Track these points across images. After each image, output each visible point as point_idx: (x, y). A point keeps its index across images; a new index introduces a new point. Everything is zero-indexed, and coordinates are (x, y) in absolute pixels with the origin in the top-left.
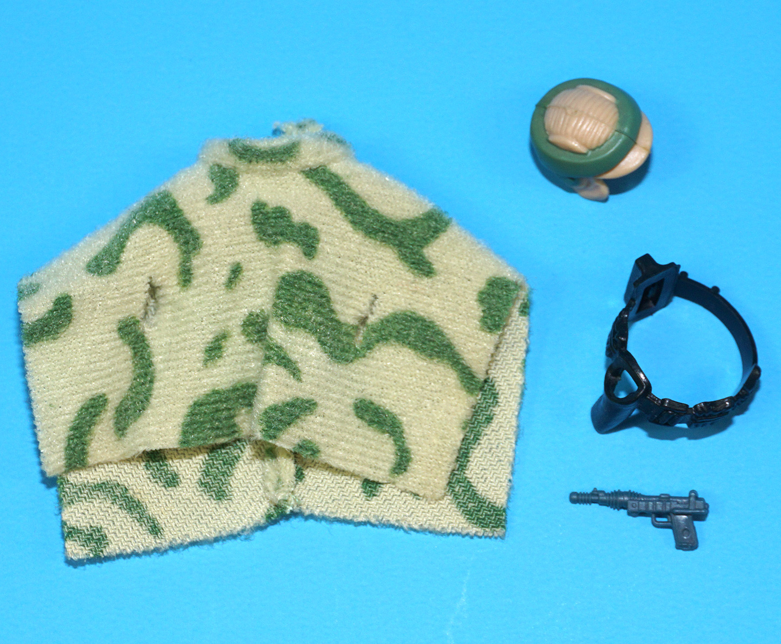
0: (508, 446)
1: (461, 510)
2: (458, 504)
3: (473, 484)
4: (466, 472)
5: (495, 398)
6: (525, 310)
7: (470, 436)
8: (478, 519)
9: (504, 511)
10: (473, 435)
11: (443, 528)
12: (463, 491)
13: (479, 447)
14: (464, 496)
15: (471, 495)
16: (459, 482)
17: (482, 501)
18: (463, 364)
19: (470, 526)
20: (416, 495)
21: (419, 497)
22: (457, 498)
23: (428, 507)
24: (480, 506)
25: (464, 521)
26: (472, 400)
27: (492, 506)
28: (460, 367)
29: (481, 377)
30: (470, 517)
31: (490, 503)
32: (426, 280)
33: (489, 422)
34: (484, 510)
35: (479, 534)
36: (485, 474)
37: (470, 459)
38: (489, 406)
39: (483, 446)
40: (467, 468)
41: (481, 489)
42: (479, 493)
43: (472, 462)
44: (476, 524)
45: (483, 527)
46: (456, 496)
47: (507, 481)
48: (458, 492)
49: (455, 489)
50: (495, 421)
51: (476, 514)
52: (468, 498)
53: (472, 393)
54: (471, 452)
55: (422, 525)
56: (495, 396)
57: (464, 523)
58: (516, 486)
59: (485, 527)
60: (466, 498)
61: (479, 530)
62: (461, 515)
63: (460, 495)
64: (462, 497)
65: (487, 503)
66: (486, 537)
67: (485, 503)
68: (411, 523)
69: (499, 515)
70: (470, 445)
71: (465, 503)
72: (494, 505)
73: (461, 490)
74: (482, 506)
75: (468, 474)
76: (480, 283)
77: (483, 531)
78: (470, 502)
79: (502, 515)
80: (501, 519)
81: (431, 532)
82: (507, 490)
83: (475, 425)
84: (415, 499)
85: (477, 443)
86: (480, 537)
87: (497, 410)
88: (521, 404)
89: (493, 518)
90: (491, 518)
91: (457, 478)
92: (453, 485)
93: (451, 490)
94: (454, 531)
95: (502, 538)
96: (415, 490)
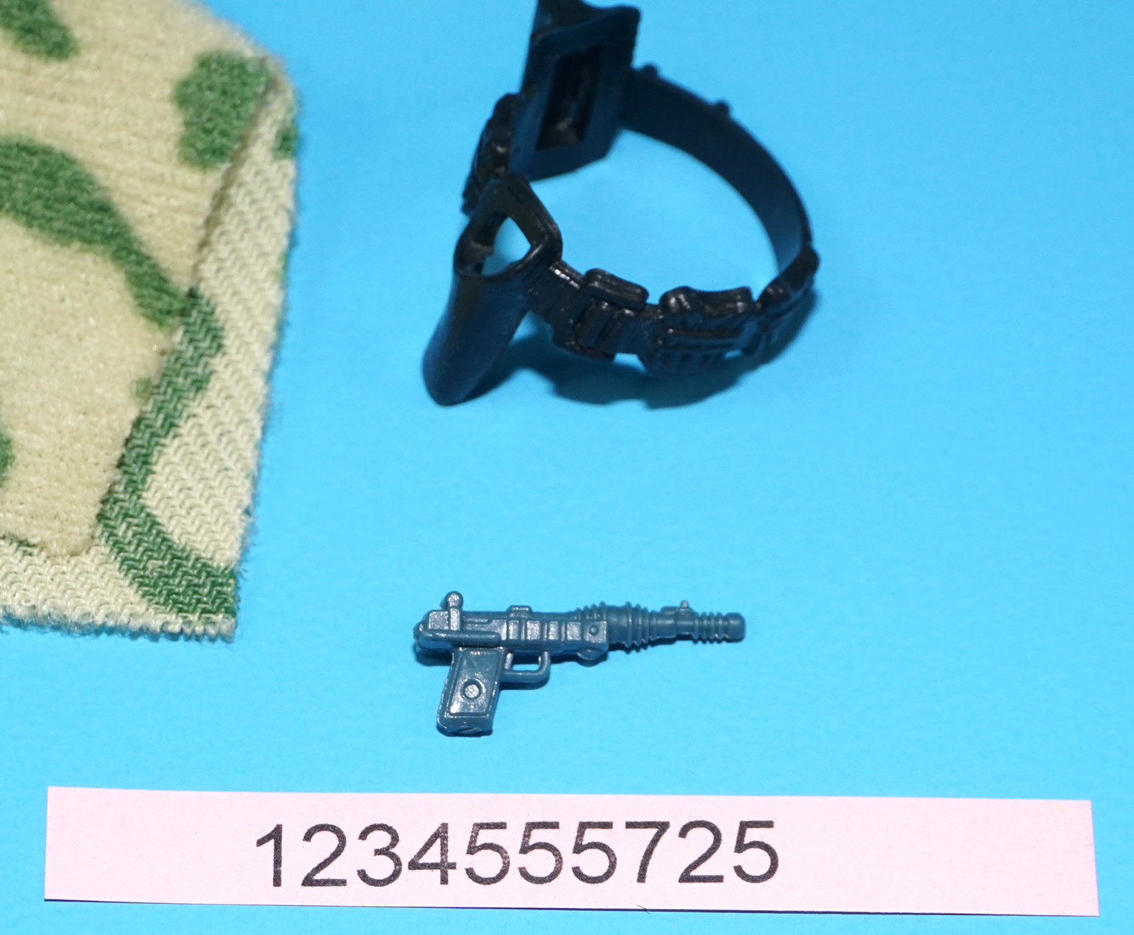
0: (245, 437)
1: (130, 576)
2: (122, 563)
3: (159, 520)
4: (144, 494)
5: (215, 337)
6: (288, 143)
7: (156, 419)
8: (170, 593)
9: (233, 575)
10: (161, 417)
11: (87, 614)
12: (134, 535)
13: (176, 442)
14: (138, 545)
15: (154, 543)
16: (126, 516)
17: (179, 554)
18: (138, 253)
19: (151, 611)
20: (22, 543)
21: (29, 550)
22: (121, 550)
23: (49, 571)
24: (174, 566)
25: (138, 598)
26: (159, 339)
27: (204, 565)
28: (133, 257)
29: (182, 283)
30: (152, 590)
31: (197, 559)
32: (53, 68)
33: (199, 389)
34: (185, 574)
35: (171, 628)
36: (188, 497)
37: (154, 468)
38: (202, 356)
39: (186, 439)
40: (146, 486)
41: (180, 529)
42: (175, 538)
43: (161, 474)
44: (165, 604)
45: (180, 610)
46: (118, 546)
47: (239, 511)
48: (124, 537)
49: (116, 531)
50: (214, 385)
51: (166, 584)
52: (146, 550)
53: (161, 323)
54: (155, 453)
55: (34, 607)
56: (216, 336)
57: (137, 604)
58: (259, 523)
59: (186, 612)
60: (141, 549)
61: (172, 617)
62: (131, 584)
63: (130, 543)
64: (132, 548)
65: (193, 557)
66: (188, 638)
67: (187, 558)
68: (9, 603)
69: (221, 585)
70: (156, 439)
71: (140, 561)
72: (210, 562)
73: (130, 533)
74: (179, 566)
75: (151, 499)
76: (180, 64)
77: (181, 621)
78: (150, 558)
79: (229, 585)
80: (224, 594)
81: (56, 628)
82: (241, 531)
83: (168, 397)
84: (19, 554)
85: (171, 434)
86: (174, 637)
87: (218, 363)
88: (276, 348)
89: (206, 591)
90: (200, 590)
91: (121, 508)
92: (112, 523)
93: (106, 534)
94: (111, 623)
95: (226, 638)
96: (22, 532)
